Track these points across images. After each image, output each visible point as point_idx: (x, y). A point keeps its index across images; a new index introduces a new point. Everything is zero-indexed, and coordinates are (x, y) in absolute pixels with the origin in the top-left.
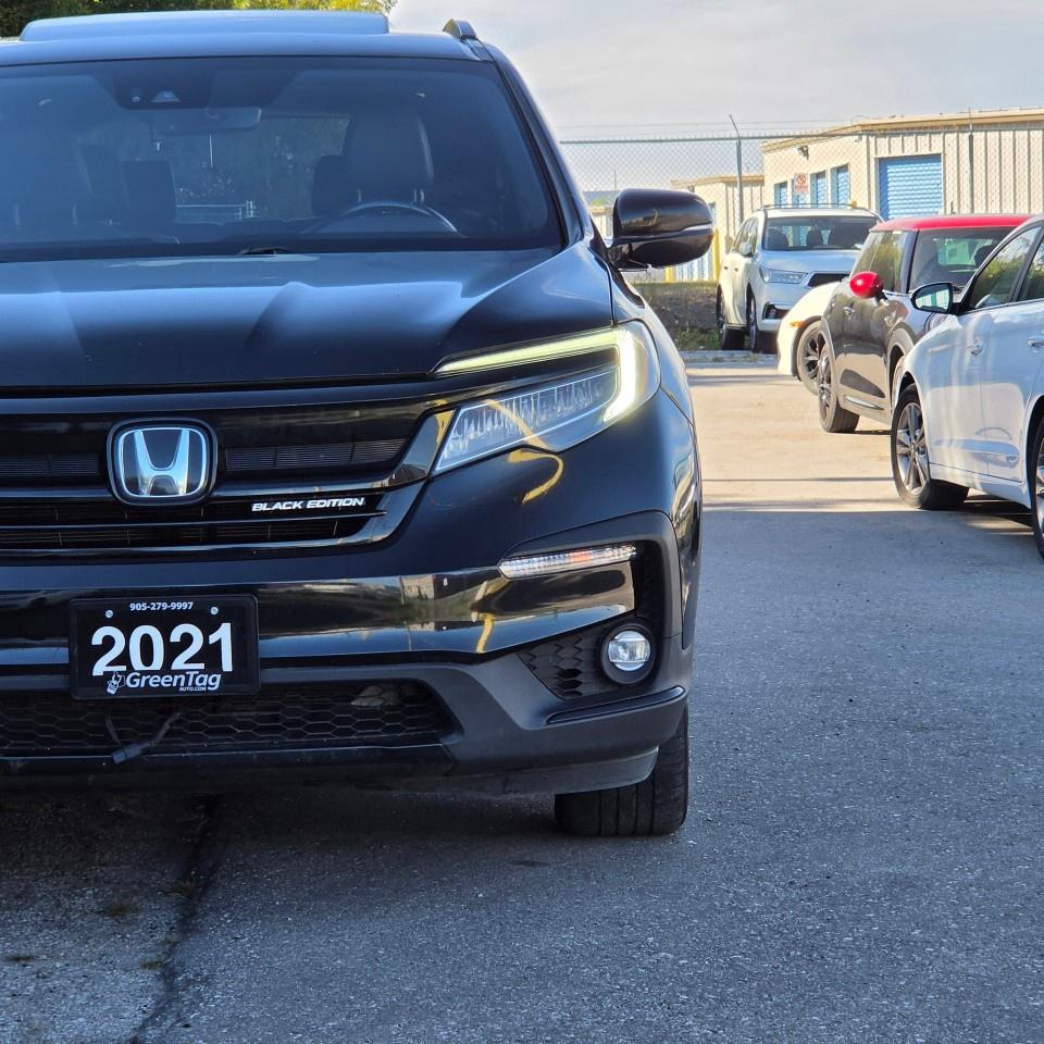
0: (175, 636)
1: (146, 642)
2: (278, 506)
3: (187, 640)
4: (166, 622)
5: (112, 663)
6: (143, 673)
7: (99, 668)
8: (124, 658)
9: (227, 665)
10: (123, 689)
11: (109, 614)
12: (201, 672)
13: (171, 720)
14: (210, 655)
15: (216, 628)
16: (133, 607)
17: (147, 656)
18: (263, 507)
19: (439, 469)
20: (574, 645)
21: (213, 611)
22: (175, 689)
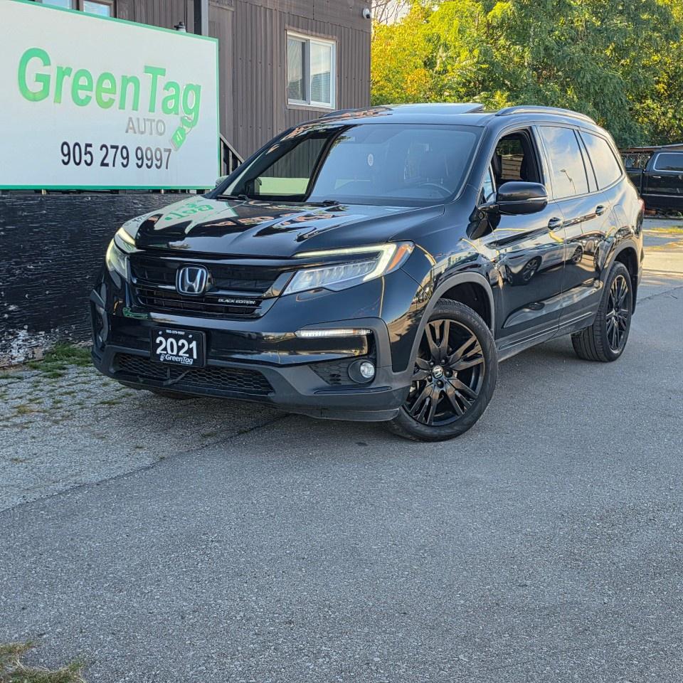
0: (180, 344)
1: (172, 343)
2: (227, 301)
3: (183, 345)
4: (177, 338)
5: (163, 350)
6: (171, 355)
7: (159, 351)
8: (165, 349)
9: (195, 357)
10: (165, 360)
11: (160, 333)
12: (188, 357)
13: (186, 372)
14: (190, 351)
15: (191, 343)
16: (168, 331)
17: (172, 351)
18: (222, 301)
19: (285, 293)
20: (337, 365)
21: (190, 336)
22: (179, 362)
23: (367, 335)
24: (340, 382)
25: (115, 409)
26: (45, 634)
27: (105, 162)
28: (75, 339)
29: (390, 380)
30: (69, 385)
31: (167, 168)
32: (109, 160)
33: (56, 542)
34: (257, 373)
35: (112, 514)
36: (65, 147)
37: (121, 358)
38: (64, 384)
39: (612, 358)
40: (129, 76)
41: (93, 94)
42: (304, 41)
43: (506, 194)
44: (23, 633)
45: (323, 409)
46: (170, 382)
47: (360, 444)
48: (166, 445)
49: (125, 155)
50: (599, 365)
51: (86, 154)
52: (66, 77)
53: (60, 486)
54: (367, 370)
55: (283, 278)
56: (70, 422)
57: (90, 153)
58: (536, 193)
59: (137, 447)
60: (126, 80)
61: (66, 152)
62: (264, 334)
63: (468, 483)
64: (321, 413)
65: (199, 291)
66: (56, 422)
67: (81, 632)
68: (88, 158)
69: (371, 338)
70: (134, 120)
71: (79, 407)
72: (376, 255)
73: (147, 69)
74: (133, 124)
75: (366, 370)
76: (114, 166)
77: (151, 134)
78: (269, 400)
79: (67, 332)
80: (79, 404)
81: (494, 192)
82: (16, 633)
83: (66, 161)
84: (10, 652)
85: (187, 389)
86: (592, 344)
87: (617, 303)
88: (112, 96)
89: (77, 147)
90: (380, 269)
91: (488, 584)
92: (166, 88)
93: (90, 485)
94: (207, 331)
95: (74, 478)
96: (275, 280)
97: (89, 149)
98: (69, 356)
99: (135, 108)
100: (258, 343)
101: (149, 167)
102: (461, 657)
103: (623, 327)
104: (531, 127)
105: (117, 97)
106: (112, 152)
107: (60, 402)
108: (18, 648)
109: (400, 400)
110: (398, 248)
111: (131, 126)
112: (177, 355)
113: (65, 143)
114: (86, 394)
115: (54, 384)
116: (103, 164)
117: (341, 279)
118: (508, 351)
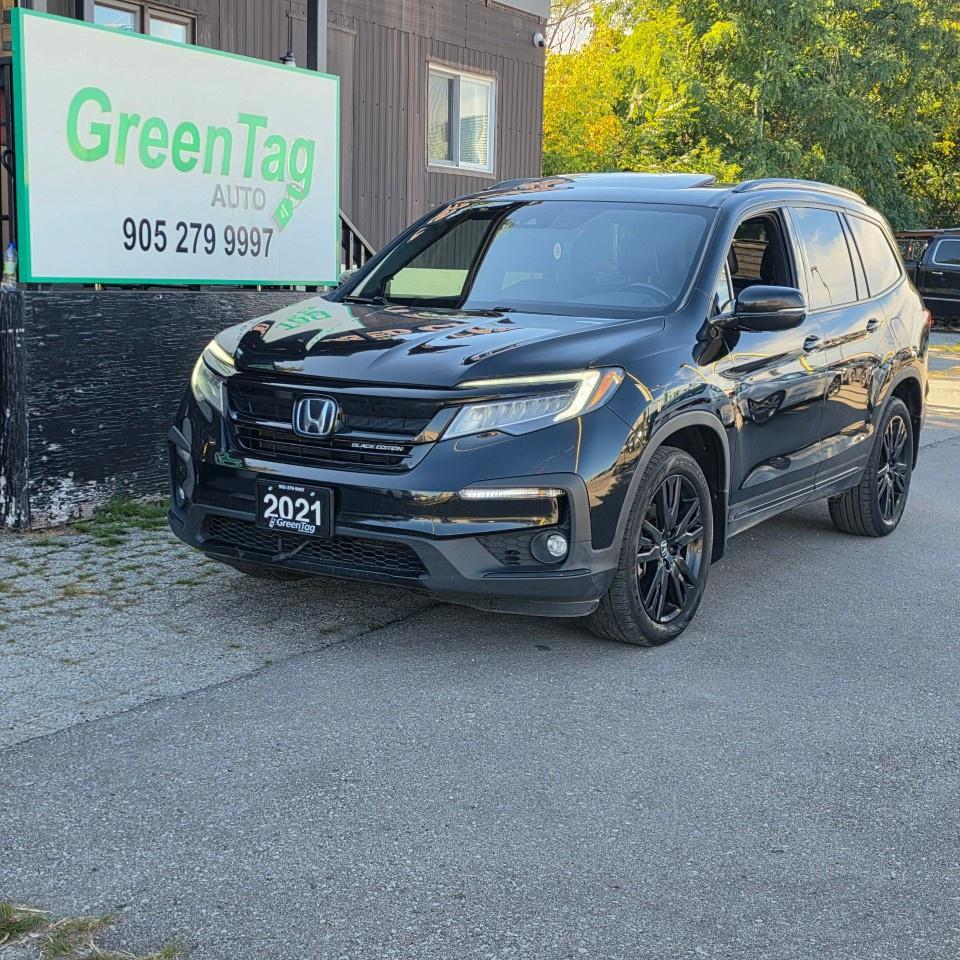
0: (298, 504)
1: (286, 504)
2: (364, 446)
3: (302, 506)
4: (294, 496)
5: (273, 512)
6: (284, 520)
7: (267, 514)
8: (276, 511)
9: (318, 523)
10: (276, 526)
11: (270, 489)
12: (308, 523)
13: (304, 544)
14: (311, 515)
15: (314, 503)
16: (280, 486)
17: (286, 513)
18: (357, 446)
19: (445, 437)
20: (516, 538)
21: (313, 494)
22: (296, 530)
23: (558, 497)
24: (518, 561)
25: (198, 591)
26: (125, 905)
27: (182, 246)
28: (137, 492)
29: (588, 559)
30: (133, 557)
31: (266, 255)
32: (188, 244)
33: (132, 778)
34: (405, 547)
35: (205, 740)
36: (129, 225)
37: (212, 523)
38: (125, 554)
39: (884, 532)
40: (217, 128)
41: (168, 152)
42: (451, 78)
43: (749, 302)
44: (95, 904)
45: (493, 599)
46: (282, 556)
47: (541, 648)
48: (273, 643)
49: (210, 237)
50: (867, 541)
51: (156, 235)
52: (132, 128)
53: (131, 700)
54: (557, 545)
55: (443, 416)
56: (137, 609)
57: (162, 233)
58: (789, 301)
59: (233, 646)
60: (213, 132)
61: (130, 232)
62: (413, 493)
63: (694, 706)
64: (491, 604)
65: (324, 431)
66: (118, 609)
67: (176, 904)
68: (159, 240)
69: (564, 501)
70: (223, 187)
71: (148, 588)
72: (571, 386)
73: (243, 118)
74: (222, 195)
75: (555, 546)
76: (194, 252)
77: (246, 208)
78: (420, 585)
79: (126, 482)
80: (149, 584)
81: (731, 299)
82: (86, 904)
83: (130, 244)
84: (81, 930)
85: (305, 567)
86: (857, 512)
87: (892, 455)
88: (194, 155)
89: (145, 225)
90: (577, 406)
91: (729, 848)
92: (267, 144)
93: (173, 699)
94: (336, 487)
95: (148, 688)
96: (432, 418)
97: (161, 228)
98: (129, 516)
99: (225, 172)
100: (404, 505)
101: (242, 254)
102: (698, 949)
103: (900, 488)
104: (780, 209)
105: (200, 156)
106: (192, 232)
107: (122, 580)
108: (91, 925)
109: (601, 588)
110: (602, 377)
111: (219, 196)
112: (293, 520)
113: (129, 220)
114: (157, 570)
115: (111, 555)
116: (180, 249)
117: (522, 419)
118: (747, 520)
